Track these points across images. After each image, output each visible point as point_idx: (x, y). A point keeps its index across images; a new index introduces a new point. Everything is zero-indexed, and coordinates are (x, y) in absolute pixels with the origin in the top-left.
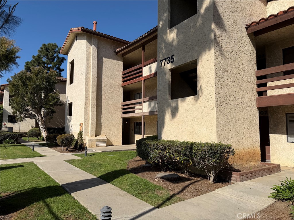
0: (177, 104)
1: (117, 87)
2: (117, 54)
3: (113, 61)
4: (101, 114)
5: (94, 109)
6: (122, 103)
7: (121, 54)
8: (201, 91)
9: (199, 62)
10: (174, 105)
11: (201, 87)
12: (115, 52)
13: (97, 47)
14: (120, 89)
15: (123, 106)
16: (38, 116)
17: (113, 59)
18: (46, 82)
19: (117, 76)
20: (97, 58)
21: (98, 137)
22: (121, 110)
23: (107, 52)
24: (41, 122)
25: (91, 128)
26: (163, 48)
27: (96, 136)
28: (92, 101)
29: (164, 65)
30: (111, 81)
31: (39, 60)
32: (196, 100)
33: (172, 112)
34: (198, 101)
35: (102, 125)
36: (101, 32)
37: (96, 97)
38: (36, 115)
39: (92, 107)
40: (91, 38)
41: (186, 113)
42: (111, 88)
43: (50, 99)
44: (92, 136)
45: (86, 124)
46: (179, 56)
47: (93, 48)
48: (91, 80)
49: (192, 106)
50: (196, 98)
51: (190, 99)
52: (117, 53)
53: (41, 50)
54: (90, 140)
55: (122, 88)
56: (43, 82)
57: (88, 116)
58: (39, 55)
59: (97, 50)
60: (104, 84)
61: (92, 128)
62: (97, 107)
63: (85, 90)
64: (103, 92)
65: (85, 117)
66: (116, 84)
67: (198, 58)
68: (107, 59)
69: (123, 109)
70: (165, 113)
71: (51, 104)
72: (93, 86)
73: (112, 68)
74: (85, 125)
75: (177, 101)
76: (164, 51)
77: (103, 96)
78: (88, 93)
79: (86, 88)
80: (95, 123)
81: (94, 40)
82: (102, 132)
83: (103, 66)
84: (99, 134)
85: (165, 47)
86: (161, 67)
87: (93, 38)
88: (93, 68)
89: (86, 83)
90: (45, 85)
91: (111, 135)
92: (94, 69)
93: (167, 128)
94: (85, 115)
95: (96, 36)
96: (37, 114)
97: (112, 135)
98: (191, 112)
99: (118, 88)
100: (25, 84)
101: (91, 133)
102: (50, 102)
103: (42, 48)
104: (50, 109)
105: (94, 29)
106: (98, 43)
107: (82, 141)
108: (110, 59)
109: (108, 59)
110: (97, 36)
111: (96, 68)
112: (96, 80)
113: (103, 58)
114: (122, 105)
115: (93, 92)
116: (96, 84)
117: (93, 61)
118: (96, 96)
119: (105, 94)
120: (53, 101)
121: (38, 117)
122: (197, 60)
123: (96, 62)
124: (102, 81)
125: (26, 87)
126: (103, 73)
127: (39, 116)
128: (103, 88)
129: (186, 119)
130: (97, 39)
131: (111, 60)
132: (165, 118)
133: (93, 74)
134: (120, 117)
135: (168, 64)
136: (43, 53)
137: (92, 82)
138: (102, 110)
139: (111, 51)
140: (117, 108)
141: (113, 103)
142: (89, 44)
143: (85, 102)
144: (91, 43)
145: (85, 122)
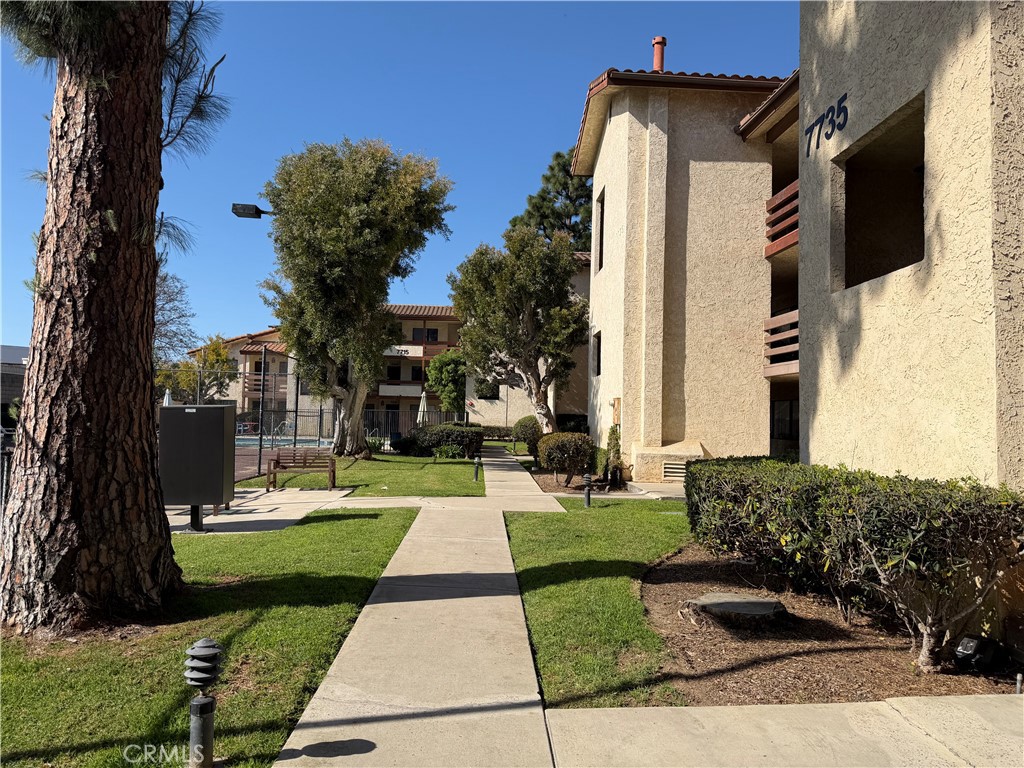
0: (857, 311)
1: (745, 263)
2: (744, 140)
3: (729, 165)
4: (683, 368)
5: (657, 350)
6: (766, 324)
7: (762, 135)
8: (941, 237)
9: (934, 104)
10: (846, 314)
11: (938, 217)
12: (736, 131)
13: (666, 128)
14: (760, 268)
15: (774, 331)
16: (527, 378)
17: (730, 160)
18: (544, 274)
19: (746, 222)
20: (665, 168)
21: (671, 449)
22: (763, 350)
23: (707, 137)
24: (536, 395)
25: (645, 414)
26: (816, 73)
27: (665, 443)
28: (648, 323)
29: (818, 147)
30: (723, 242)
31: (541, 207)
32: (922, 284)
33: (840, 342)
34: (929, 287)
35: (687, 404)
36: (675, 72)
37: (661, 308)
38: (523, 375)
39: (648, 344)
40: (647, 101)
41: (887, 346)
42: (720, 270)
43: (556, 324)
44: (648, 445)
45: (630, 401)
46: (862, 96)
47: (651, 136)
48: (645, 249)
49: (905, 310)
50: (921, 275)
51: (900, 279)
52: (743, 134)
53: (548, 173)
54: (643, 456)
55: (769, 265)
56: (534, 274)
57: (637, 373)
58: (544, 191)
59: (665, 138)
60: (691, 259)
61: (649, 416)
62: (665, 341)
63: (626, 286)
64: (690, 287)
65: (626, 378)
66: (743, 251)
67: (928, 85)
68: (706, 165)
69: (774, 345)
70: (820, 350)
71: (558, 339)
72: (650, 271)
73: (726, 193)
74: (627, 405)
75: (858, 294)
76: (817, 88)
77: (689, 302)
78: (636, 294)
79: (627, 279)
80: (660, 400)
81: (657, 105)
82: (688, 430)
83: (691, 190)
84: (675, 439)
85: (821, 68)
86: (808, 155)
87: (651, 97)
88: (652, 205)
89: (627, 263)
90: (541, 284)
91: (723, 442)
92: (657, 207)
93: (825, 413)
94: (625, 370)
95: (662, 89)
96: (526, 374)
97: (727, 442)
98: (904, 337)
99: (752, 265)
100: (488, 287)
101: (647, 434)
102: (556, 335)
103: (552, 168)
104: (558, 355)
105: (656, 67)
106: (670, 112)
107: (619, 458)
108: (718, 160)
109: (711, 163)
110: (665, 90)
111: (662, 204)
112: (663, 248)
113: (692, 164)
114: (767, 331)
115: (650, 291)
116: (661, 260)
117: (652, 180)
118: (662, 303)
119: (698, 295)
120: (563, 331)
121: (529, 381)
122: (926, 93)
123: (661, 184)
124: (688, 245)
125: (493, 295)
126: (689, 217)
127: (531, 378)
128: (688, 274)
129: (885, 372)
130: (666, 100)
131: (720, 164)
132: (821, 370)
133: (650, 228)
134: (759, 376)
135: (828, 137)
136: (555, 184)
137: (649, 255)
138: (687, 352)
139: (722, 131)
140: (746, 341)
141: (729, 325)
142: (637, 125)
143: (625, 329)
144: (646, 117)
145: (625, 396)
